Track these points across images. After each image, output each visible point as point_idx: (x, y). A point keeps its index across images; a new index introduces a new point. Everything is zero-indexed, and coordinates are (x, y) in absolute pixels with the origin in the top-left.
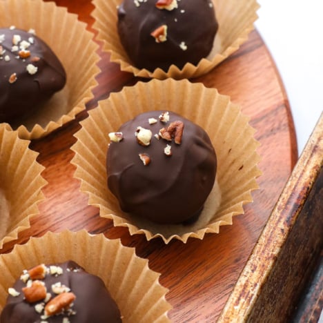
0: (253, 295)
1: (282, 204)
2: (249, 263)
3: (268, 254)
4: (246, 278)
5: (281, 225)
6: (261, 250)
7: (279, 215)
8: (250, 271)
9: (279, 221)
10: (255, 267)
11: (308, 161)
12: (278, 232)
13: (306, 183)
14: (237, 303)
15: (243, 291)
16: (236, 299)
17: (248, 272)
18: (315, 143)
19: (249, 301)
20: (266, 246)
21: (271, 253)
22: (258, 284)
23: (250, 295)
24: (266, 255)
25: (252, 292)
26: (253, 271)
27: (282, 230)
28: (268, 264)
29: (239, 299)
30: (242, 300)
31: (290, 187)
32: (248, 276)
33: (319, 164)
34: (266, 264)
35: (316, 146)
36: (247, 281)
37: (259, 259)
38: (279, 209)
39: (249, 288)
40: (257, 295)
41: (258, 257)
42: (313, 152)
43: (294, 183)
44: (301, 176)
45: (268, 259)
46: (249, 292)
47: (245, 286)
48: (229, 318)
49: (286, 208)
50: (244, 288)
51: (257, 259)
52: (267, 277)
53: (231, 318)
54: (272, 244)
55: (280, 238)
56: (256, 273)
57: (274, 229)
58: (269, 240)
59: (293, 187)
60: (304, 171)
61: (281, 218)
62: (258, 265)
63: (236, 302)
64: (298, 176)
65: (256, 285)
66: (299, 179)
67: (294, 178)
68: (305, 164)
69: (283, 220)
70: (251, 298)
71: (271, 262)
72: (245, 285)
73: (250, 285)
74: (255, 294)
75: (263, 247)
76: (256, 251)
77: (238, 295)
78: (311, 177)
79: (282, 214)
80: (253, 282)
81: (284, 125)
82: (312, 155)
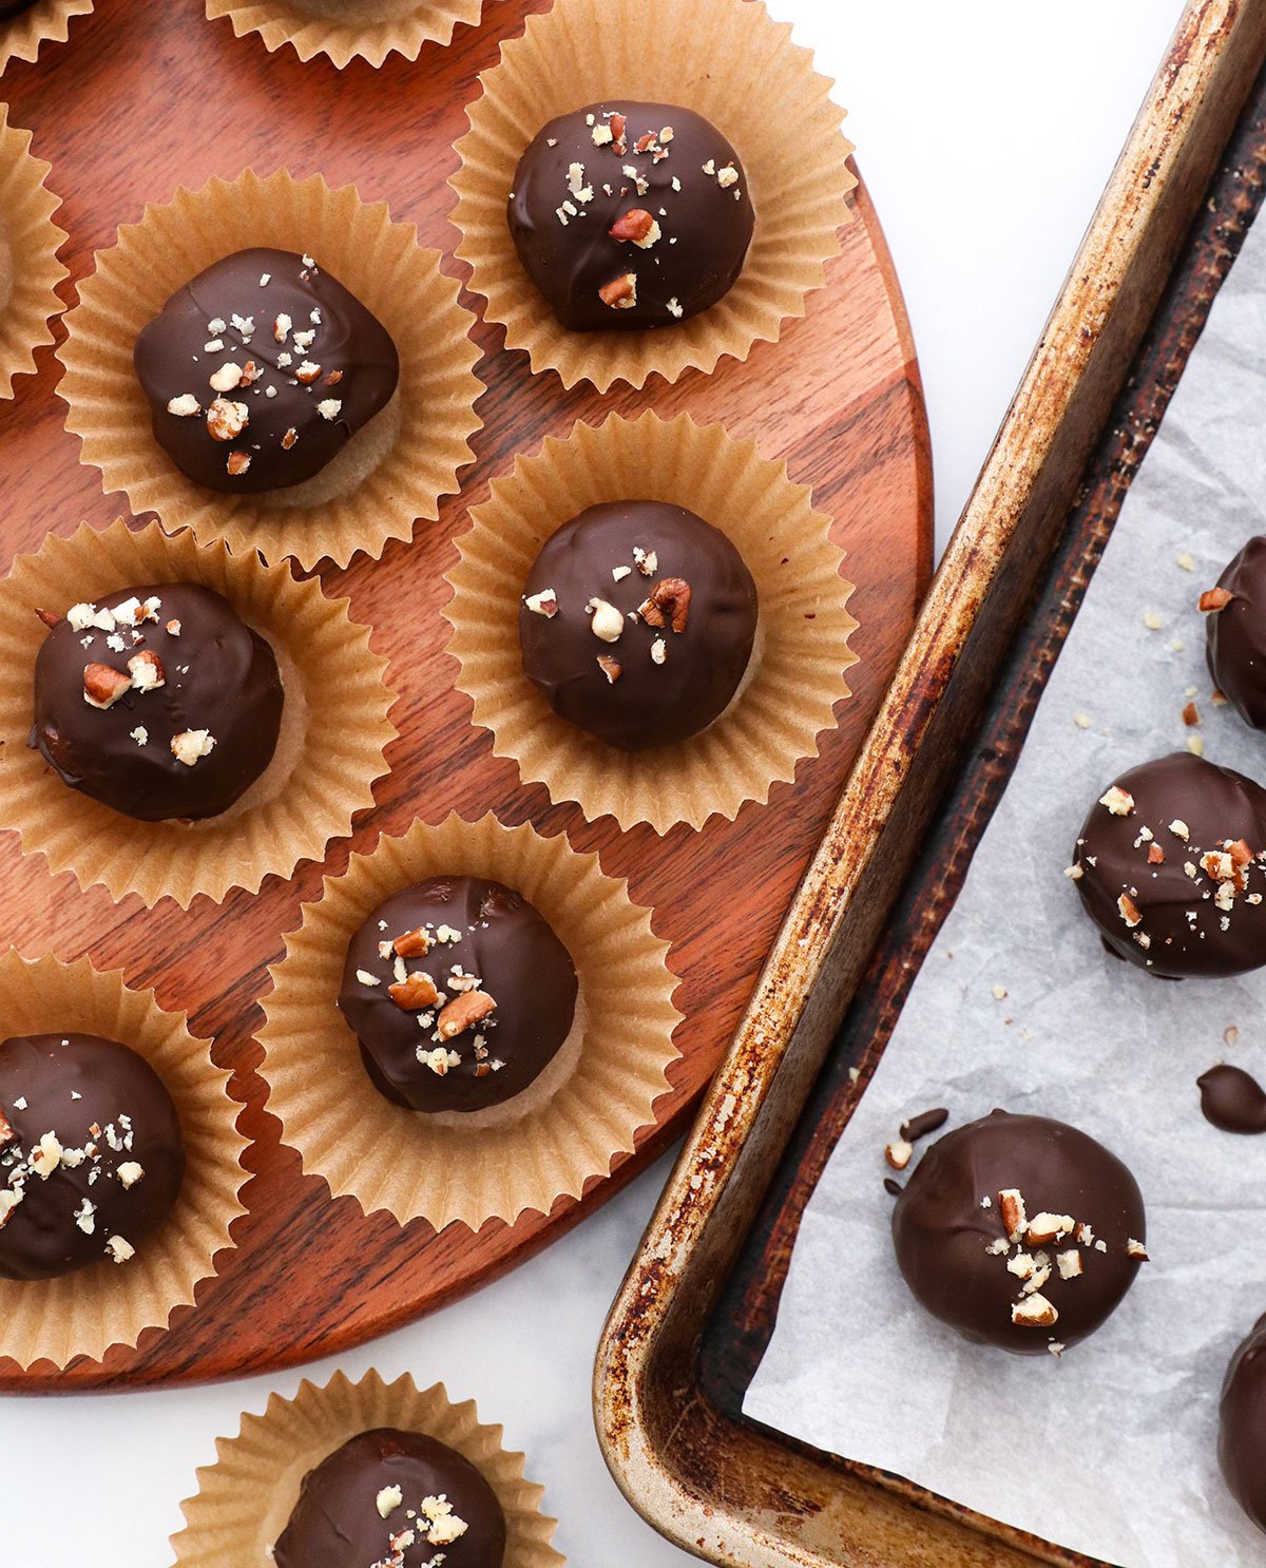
0: (835, 913)
1: (897, 701)
2: (827, 841)
3: (867, 820)
4: (822, 878)
5: (895, 753)
6: (853, 813)
7: (890, 728)
8: (830, 861)
9: (890, 742)
10: (841, 853)
11: (956, 591)
12: (886, 769)
13: (948, 647)
14: (805, 931)
15: (816, 906)
16: (802, 923)
17: (825, 864)
18: (972, 545)
19: (829, 926)
20: (862, 802)
21: (872, 818)
22: (846, 888)
23: (830, 914)
24: (862, 824)
25: (833, 908)
26: (836, 861)
27: (897, 765)
28: (867, 843)
29: (808, 924)
30: (815, 926)
31: (915, 657)
32: (826, 873)
33: (979, 596)
34: (861, 844)
35: (974, 552)
36: (824, 883)
37: (849, 833)
38: (890, 714)
39: (829, 900)
40: (844, 912)
41: (846, 828)
42: (967, 567)
43: (925, 648)
44: (938, 631)
45: (867, 831)
46: (828, 908)
47: (821, 894)
48: (788, 966)
49: (905, 710)
50: (819, 900)
51: (844, 834)
52: (864, 870)
53: (793, 965)
54: (875, 798)
55: (890, 783)
56: (842, 865)
57: (880, 761)
58: (868, 788)
59: (922, 657)
60: (945, 616)
61: (893, 734)
62: (846, 847)
63: (802, 931)
64: (932, 629)
65: (841, 891)
66: (934, 640)
67: (924, 635)
68: (948, 600)
69: (898, 740)
70: (831, 921)
71: (873, 838)
72: (820, 892)
73: (831, 892)
74: (841, 911)
75: (857, 804)
76: (841, 813)
77: (806, 916)
78: (960, 632)
79: (896, 724)
80: (836, 886)
81: (904, 437)
82: (964, 575)
